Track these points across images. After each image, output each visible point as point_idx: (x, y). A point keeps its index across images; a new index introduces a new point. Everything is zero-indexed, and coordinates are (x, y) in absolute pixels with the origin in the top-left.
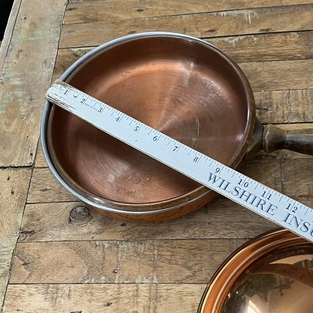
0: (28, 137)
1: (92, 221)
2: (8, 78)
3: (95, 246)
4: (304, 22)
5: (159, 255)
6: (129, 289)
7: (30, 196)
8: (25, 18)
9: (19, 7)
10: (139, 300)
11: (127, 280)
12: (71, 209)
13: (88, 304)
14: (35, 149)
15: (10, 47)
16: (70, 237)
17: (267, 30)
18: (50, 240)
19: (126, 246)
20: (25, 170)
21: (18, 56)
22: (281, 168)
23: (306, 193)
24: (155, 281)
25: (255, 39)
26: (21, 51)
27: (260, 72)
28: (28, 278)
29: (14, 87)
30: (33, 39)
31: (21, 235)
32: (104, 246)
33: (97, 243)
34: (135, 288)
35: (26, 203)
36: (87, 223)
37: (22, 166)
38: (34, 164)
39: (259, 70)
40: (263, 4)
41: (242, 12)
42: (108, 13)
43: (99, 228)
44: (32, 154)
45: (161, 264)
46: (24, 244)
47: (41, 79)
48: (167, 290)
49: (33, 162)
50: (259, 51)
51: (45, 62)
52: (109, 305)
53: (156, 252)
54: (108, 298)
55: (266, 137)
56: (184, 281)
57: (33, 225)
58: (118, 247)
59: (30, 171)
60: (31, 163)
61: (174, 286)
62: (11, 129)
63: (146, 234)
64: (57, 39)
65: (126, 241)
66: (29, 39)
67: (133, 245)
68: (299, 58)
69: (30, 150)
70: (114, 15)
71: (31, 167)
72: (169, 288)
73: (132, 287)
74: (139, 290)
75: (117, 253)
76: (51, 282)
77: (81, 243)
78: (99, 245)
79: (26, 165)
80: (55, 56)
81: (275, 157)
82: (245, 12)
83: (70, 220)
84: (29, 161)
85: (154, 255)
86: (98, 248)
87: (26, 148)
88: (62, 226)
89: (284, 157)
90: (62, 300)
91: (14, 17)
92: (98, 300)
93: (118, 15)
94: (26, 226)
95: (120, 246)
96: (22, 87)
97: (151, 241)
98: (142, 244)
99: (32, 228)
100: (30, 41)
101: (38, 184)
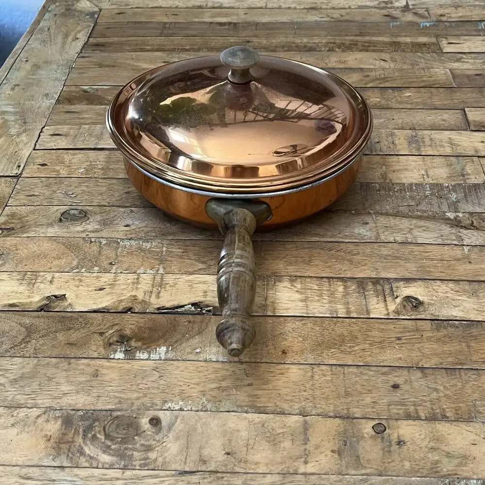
0: (16, 152)
1: (88, 222)
3: (89, 242)
5: (167, 251)
6: (129, 278)
7: (12, 200)
8: (27, 61)
9: (19, 53)
10: (139, 286)
11: (127, 270)
12: (62, 211)
13: (75, 289)
14: (25, 162)
15: (5, 81)
16: (58, 233)
18: (34, 235)
19: (129, 244)
20: (9, 179)
21: (13, 89)
23: (343, 208)
24: (161, 271)
26: (18, 85)
29: (4, 113)
30: (34, 77)
32: (101, 243)
33: (93, 240)
34: (136, 277)
35: (6, 206)
36: (81, 223)
37: (5, 175)
38: (21, 174)
42: (128, 62)
43: (96, 227)
44: (19, 166)
45: (169, 259)
47: (39, 108)
48: (175, 279)
49: (19, 173)
51: (47, 95)
52: (101, 289)
53: (164, 249)
54: (100, 284)
56: (196, 273)
57: (13, 223)
58: (118, 243)
59: (15, 180)
60: (17, 173)
61: (184, 276)
63: (154, 234)
64: (64, 78)
65: (129, 239)
66: (29, 77)
67: (137, 243)
69: (17, 162)
70: (136, 64)
71: (17, 177)
72: (178, 277)
73: (132, 277)
74: (141, 279)
75: (116, 249)
76: (30, 270)
77: (72, 239)
78: (95, 241)
79: (11, 175)
80: (60, 91)
83: (61, 220)
84: (15, 172)
85: (162, 252)
86: (92, 244)
87: (13, 161)
88: (50, 225)
90: (42, 286)
91: (12, 61)
92: (88, 286)
93: (140, 64)
94: (4, 224)
95: (121, 243)
96: (16, 113)
97: (160, 241)
98: (147, 242)
99: (11, 226)
100: (30, 79)
101: (24, 191)
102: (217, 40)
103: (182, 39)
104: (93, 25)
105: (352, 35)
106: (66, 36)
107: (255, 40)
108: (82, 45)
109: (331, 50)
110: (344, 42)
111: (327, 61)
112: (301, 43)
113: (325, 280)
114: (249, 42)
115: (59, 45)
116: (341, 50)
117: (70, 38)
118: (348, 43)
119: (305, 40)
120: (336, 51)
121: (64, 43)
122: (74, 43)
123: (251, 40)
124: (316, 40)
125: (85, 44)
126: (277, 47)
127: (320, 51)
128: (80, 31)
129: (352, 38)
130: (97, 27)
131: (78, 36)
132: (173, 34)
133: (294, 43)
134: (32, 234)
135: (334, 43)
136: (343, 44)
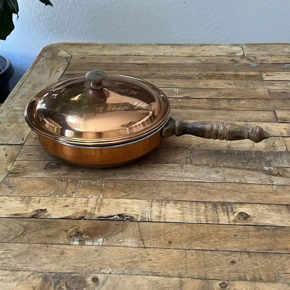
0: (22, 131)
1: (61, 169)
2: (13, 106)
3: (61, 180)
4: (211, 95)
5: (105, 186)
6: (83, 200)
7: (18, 157)
8: (29, 83)
9: (26, 78)
10: (88, 205)
11: (81, 196)
12: (47, 164)
13: (52, 206)
14: (26, 137)
15: (17, 94)
16: (44, 176)
17: (188, 97)
18: (30, 177)
19: (83, 182)
20: (17, 146)
21: (21, 98)
22: (191, 153)
23: (205, 164)
24: (101, 197)
25: (180, 100)
26: (24, 96)
27: (182, 113)
28: (10, 193)
29: (16, 110)
30: (33, 91)
31: (9, 174)
32: (67, 181)
33: (63, 179)
34: (87, 200)
35: (15, 161)
36: (57, 170)
37: (15, 144)
38: (24, 143)
39: (181, 112)
40: (186, 86)
41: (173, 89)
43: (65, 172)
44: (23, 139)
45: (106, 190)
46: (10, 178)
48: (109, 201)
49: (23, 142)
50: (182, 105)
52: (67, 206)
53: (103, 185)
54: (66, 204)
55: (176, 123)
56: (121, 198)
57: (18, 170)
58: (77, 181)
59: (21, 147)
60: (22, 143)
61: (114, 200)
62: (11, 128)
63: (98, 177)
65: (84, 179)
66: (31, 91)
67: (88, 181)
68: (206, 109)
69: (22, 137)
71: (22, 145)
72: (110, 200)
73: (85, 200)
74: (89, 201)
75: (76, 184)
76: (27, 195)
77: (51, 179)
78: (64, 180)
79: (18, 144)
81: (188, 148)
82: (175, 89)
83: (45, 168)
84: (21, 142)
85: (102, 186)
87: (20, 136)
88: (39, 171)
89: (193, 148)
90: (34, 204)
91: (22, 82)
92: (59, 204)
94: (14, 170)
95: (79, 181)
96: (22, 111)
97: (101, 180)
98: (94, 181)
99: (18, 171)
100: (31, 92)
101: (26, 152)
102: (137, 72)
103: (117, 72)
104: (67, 64)
105: (212, 71)
106: (52, 70)
107: (158, 73)
108: (61, 75)
109: (200, 78)
110: (207, 74)
111: (198, 84)
112: (183, 74)
113: (194, 202)
114: (154, 74)
115: (48, 75)
116: (206, 78)
117: (54, 71)
118: (210, 75)
119: (186, 73)
120: (203, 79)
121: (51, 74)
122: (57, 74)
123: (155, 73)
124: (192, 73)
125: (62, 74)
126: (170, 77)
127: (194, 79)
128: (60, 67)
129: (212, 72)
130: (69, 65)
131: (59, 70)
132: (112, 69)
133: (179, 75)
134: (29, 176)
135: (202, 75)
136: (207, 75)
